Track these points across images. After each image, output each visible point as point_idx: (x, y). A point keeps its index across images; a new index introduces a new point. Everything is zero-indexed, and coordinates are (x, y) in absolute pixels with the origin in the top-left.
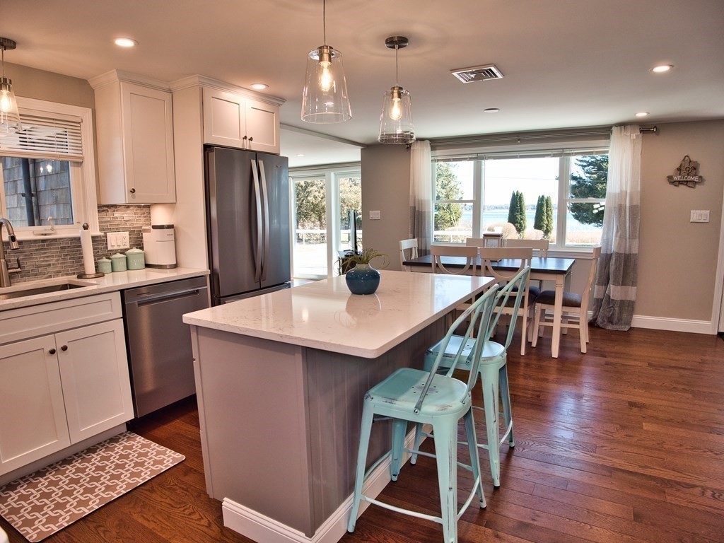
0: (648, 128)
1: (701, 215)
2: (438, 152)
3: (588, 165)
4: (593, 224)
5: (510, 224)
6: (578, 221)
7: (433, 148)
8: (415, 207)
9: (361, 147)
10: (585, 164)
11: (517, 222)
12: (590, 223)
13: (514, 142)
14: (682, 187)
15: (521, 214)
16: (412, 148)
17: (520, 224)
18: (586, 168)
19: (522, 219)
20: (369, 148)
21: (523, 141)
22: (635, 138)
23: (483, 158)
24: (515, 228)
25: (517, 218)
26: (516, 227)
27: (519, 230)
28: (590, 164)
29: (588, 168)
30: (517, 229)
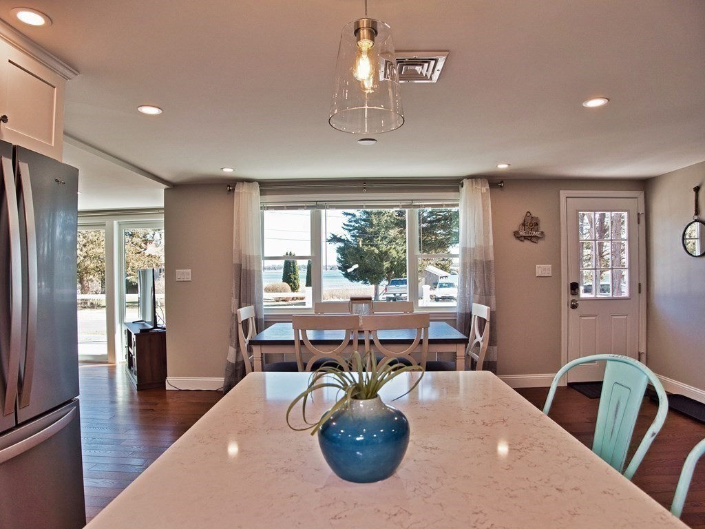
0: (496, 182)
1: (545, 269)
2: (269, 198)
3: (354, 230)
4: (361, 282)
5: (285, 283)
6: (347, 279)
7: (262, 193)
8: (241, 265)
9: (165, 186)
10: (351, 228)
11: (291, 282)
12: (358, 280)
13: (360, 190)
14: (527, 243)
15: (294, 274)
16: (236, 191)
17: (294, 283)
18: (352, 232)
19: (295, 279)
20: (175, 188)
21: (369, 190)
22: (485, 191)
23: (323, 207)
24: (290, 288)
25: (291, 278)
26: (291, 286)
27: (294, 289)
28: (355, 228)
29: (353, 232)
30: (291, 288)
